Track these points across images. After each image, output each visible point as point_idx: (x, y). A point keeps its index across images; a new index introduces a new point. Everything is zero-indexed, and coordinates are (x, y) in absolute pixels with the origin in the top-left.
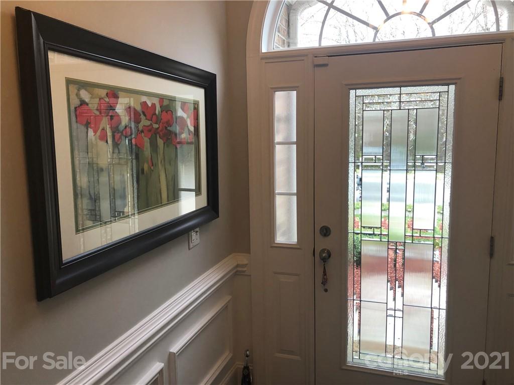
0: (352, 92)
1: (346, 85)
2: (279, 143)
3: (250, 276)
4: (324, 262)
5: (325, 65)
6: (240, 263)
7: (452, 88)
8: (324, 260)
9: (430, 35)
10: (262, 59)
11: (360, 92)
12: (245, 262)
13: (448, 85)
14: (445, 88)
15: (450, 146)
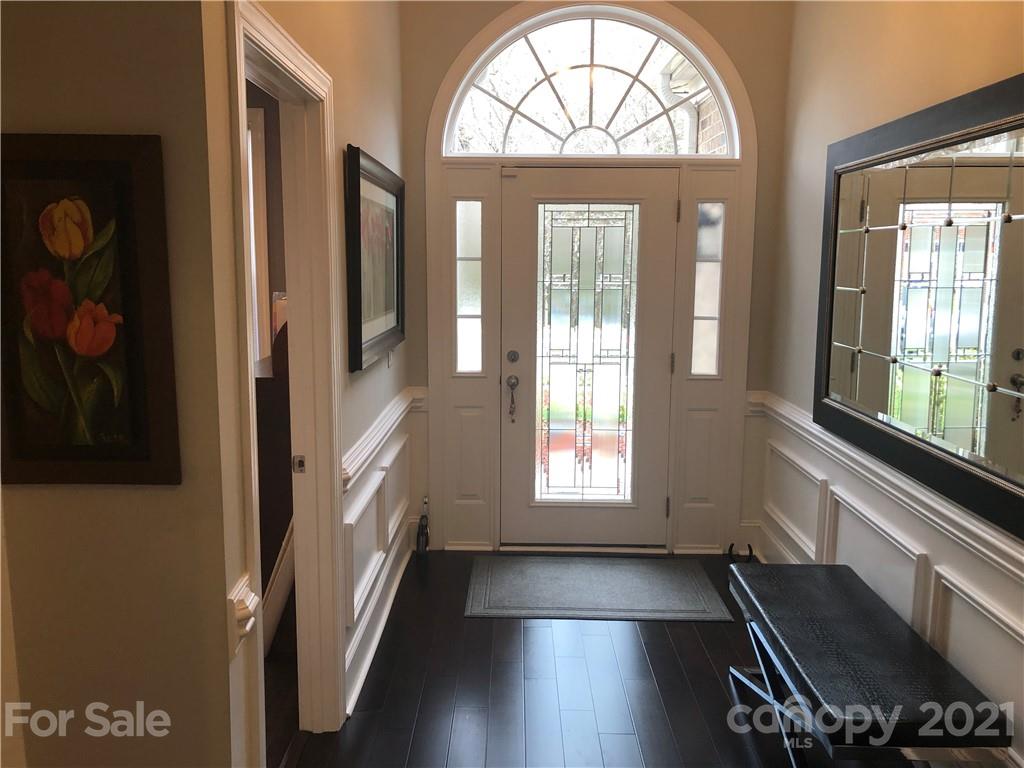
0: (541, 207)
1: (536, 199)
2: (462, 259)
3: (427, 412)
4: (513, 389)
5: (514, 176)
6: (417, 397)
7: (637, 207)
8: (513, 387)
9: (615, 152)
10: (444, 164)
11: (549, 207)
12: (422, 396)
13: (633, 204)
14: (630, 207)
15: (635, 265)
